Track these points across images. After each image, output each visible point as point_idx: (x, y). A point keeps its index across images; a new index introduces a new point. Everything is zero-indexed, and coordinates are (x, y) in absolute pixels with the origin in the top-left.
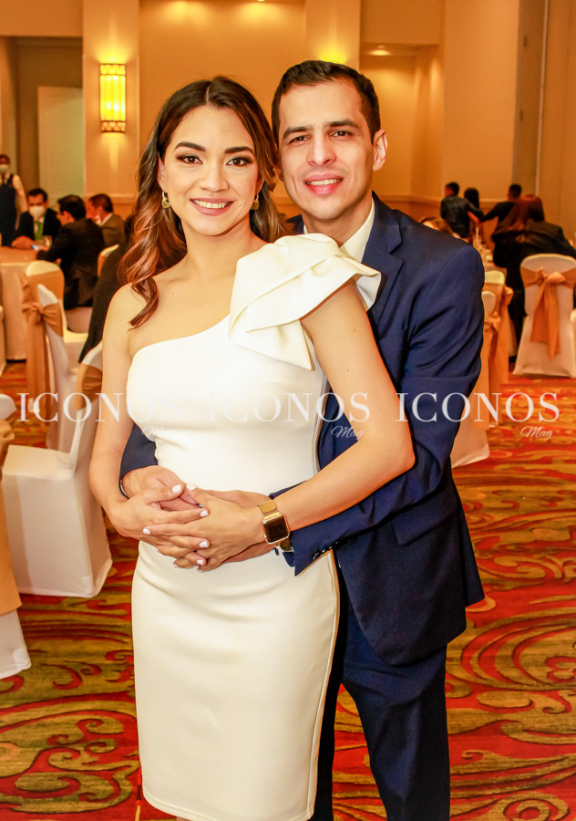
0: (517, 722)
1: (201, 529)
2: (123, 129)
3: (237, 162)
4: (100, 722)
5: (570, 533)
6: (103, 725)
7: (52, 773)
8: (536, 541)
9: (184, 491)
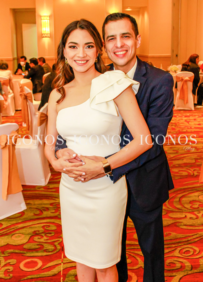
0: (182, 222)
1: (83, 169)
2: (49, 36)
3: (89, 47)
4: (49, 226)
5: (195, 160)
6: (50, 227)
7: (35, 243)
8: (184, 163)
9: (77, 156)
